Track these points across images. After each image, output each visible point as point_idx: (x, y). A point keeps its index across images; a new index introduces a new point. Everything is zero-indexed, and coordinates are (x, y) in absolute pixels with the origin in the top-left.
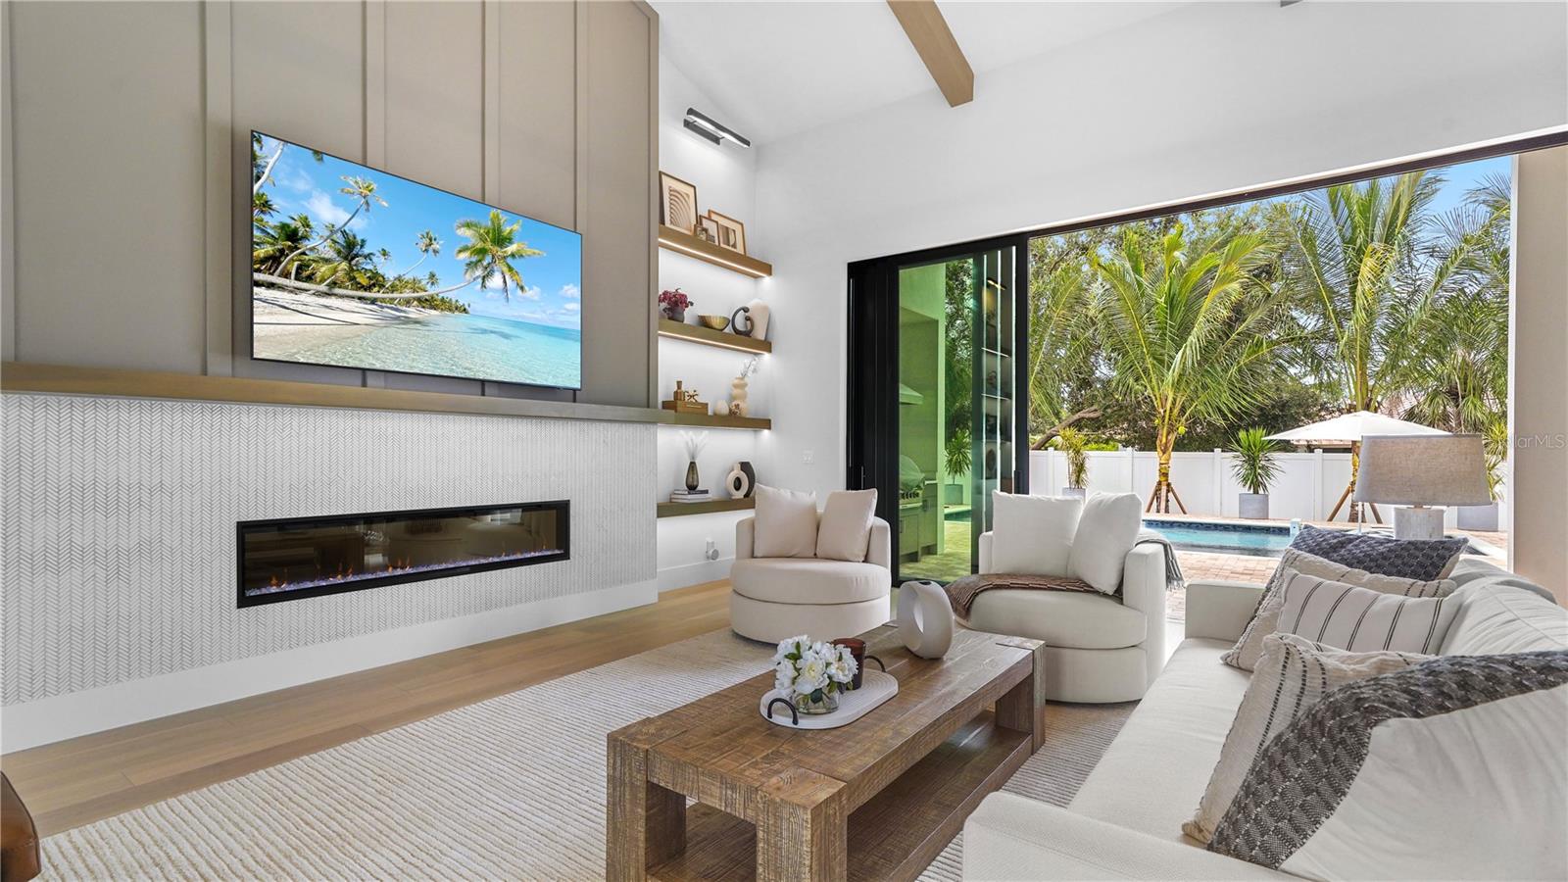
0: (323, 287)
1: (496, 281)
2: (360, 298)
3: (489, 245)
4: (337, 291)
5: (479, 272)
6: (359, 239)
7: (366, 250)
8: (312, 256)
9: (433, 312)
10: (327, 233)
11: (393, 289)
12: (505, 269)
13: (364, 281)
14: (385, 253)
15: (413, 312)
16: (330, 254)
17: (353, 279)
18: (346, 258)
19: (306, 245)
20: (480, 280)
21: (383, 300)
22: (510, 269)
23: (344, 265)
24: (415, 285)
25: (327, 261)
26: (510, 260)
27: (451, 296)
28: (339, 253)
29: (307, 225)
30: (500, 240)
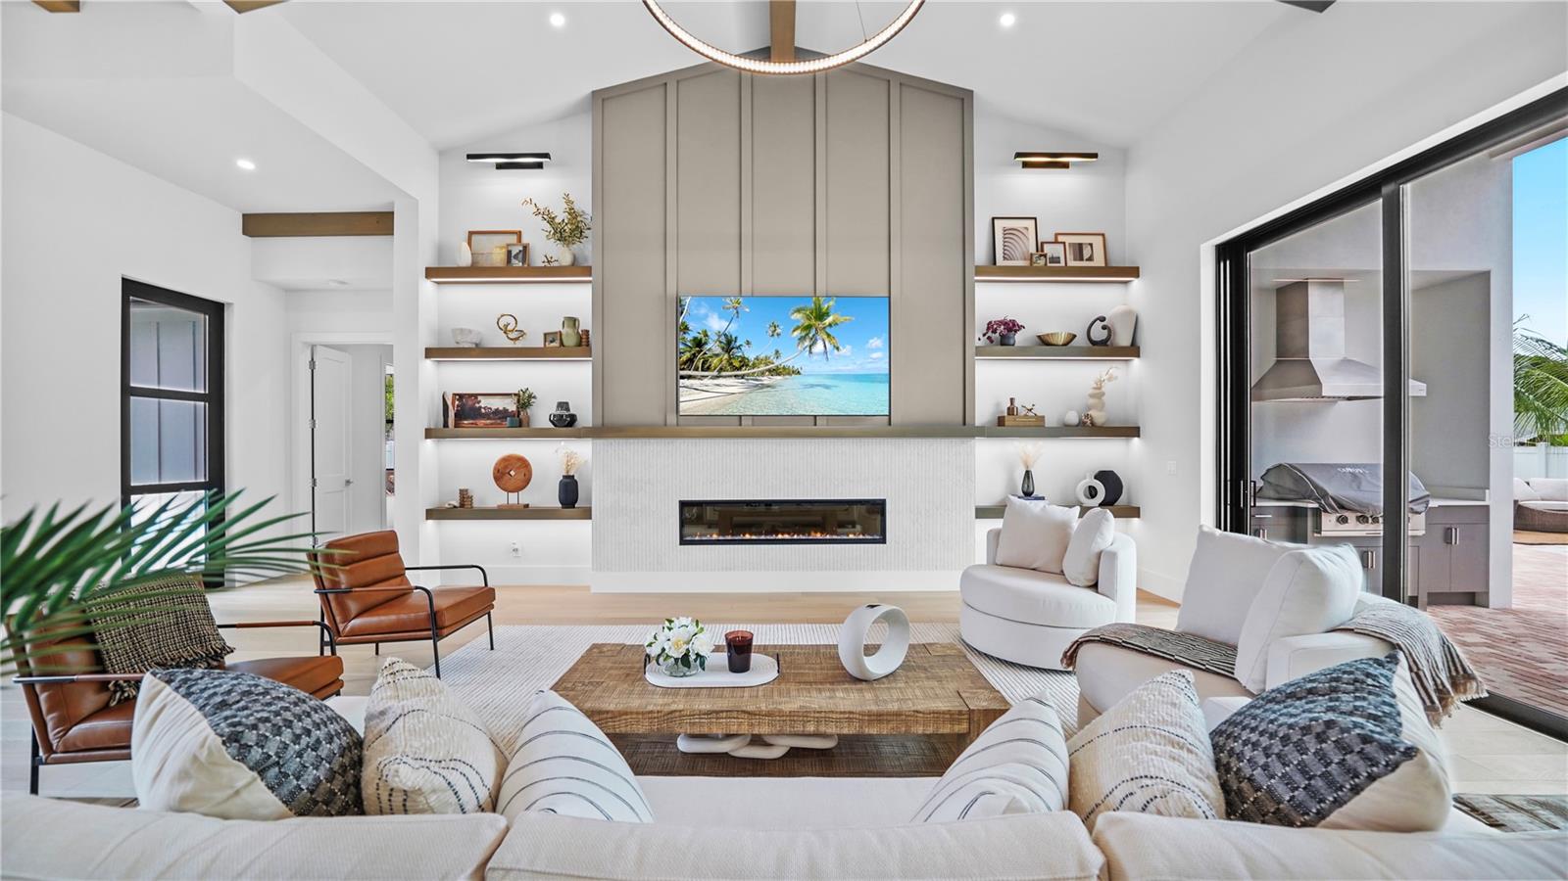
0: (715, 373)
1: (819, 347)
2: (735, 376)
3: (813, 322)
4: (723, 374)
5: (807, 343)
6: (733, 337)
7: (738, 344)
8: (709, 354)
9: (779, 378)
10: (716, 338)
11: (754, 366)
12: (825, 337)
13: (737, 364)
14: (748, 343)
15: (766, 380)
16: (718, 350)
17: (731, 364)
18: (727, 352)
19: (707, 347)
20: (808, 349)
21: (748, 375)
22: (829, 335)
23: (726, 356)
24: (767, 361)
25: (717, 355)
26: (828, 330)
27: (789, 364)
28: (723, 349)
29: (706, 335)
30: (821, 315)
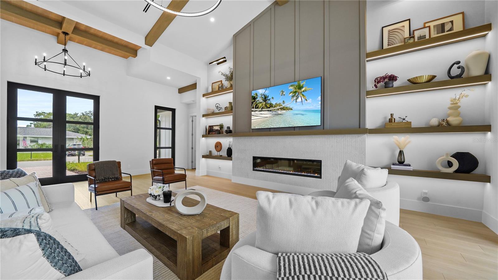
0: (260, 109)
1: (299, 99)
2: (268, 110)
3: (297, 90)
4: (263, 110)
5: (295, 98)
6: (267, 96)
7: (269, 98)
8: (258, 102)
9: (284, 111)
10: (261, 96)
11: (275, 107)
12: (302, 96)
13: (268, 106)
14: (273, 98)
15: (279, 112)
16: (261, 101)
17: (266, 106)
18: (265, 101)
19: (257, 99)
20: (295, 100)
21: (273, 110)
22: (303, 95)
23: (264, 103)
24: (280, 105)
25: (261, 103)
26: (303, 93)
27: (288, 106)
28: (263, 100)
29: (257, 95)
30: (300, 88)
